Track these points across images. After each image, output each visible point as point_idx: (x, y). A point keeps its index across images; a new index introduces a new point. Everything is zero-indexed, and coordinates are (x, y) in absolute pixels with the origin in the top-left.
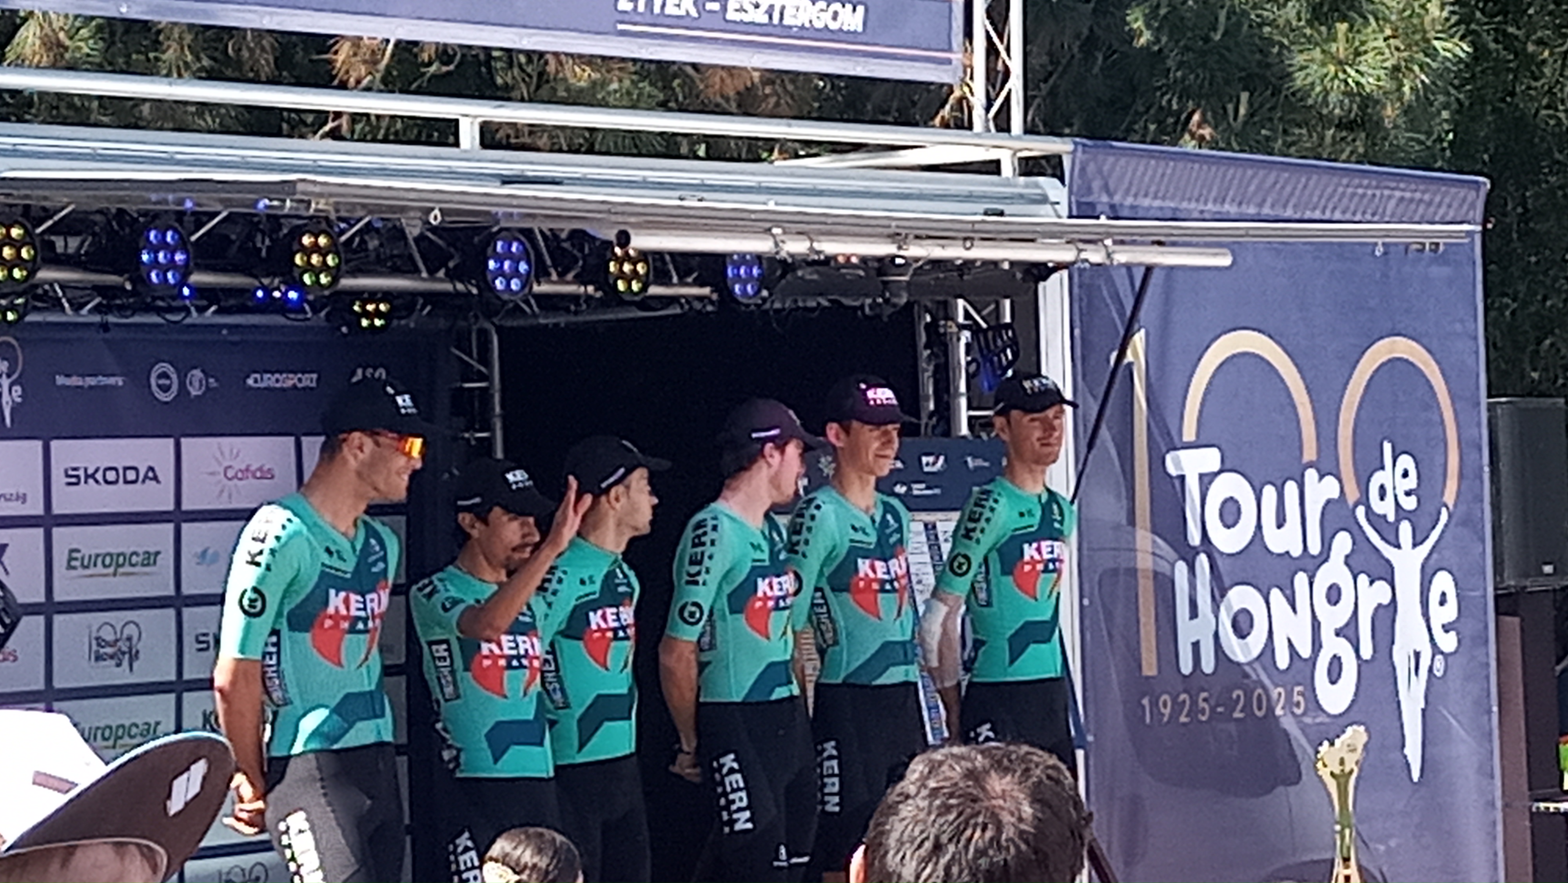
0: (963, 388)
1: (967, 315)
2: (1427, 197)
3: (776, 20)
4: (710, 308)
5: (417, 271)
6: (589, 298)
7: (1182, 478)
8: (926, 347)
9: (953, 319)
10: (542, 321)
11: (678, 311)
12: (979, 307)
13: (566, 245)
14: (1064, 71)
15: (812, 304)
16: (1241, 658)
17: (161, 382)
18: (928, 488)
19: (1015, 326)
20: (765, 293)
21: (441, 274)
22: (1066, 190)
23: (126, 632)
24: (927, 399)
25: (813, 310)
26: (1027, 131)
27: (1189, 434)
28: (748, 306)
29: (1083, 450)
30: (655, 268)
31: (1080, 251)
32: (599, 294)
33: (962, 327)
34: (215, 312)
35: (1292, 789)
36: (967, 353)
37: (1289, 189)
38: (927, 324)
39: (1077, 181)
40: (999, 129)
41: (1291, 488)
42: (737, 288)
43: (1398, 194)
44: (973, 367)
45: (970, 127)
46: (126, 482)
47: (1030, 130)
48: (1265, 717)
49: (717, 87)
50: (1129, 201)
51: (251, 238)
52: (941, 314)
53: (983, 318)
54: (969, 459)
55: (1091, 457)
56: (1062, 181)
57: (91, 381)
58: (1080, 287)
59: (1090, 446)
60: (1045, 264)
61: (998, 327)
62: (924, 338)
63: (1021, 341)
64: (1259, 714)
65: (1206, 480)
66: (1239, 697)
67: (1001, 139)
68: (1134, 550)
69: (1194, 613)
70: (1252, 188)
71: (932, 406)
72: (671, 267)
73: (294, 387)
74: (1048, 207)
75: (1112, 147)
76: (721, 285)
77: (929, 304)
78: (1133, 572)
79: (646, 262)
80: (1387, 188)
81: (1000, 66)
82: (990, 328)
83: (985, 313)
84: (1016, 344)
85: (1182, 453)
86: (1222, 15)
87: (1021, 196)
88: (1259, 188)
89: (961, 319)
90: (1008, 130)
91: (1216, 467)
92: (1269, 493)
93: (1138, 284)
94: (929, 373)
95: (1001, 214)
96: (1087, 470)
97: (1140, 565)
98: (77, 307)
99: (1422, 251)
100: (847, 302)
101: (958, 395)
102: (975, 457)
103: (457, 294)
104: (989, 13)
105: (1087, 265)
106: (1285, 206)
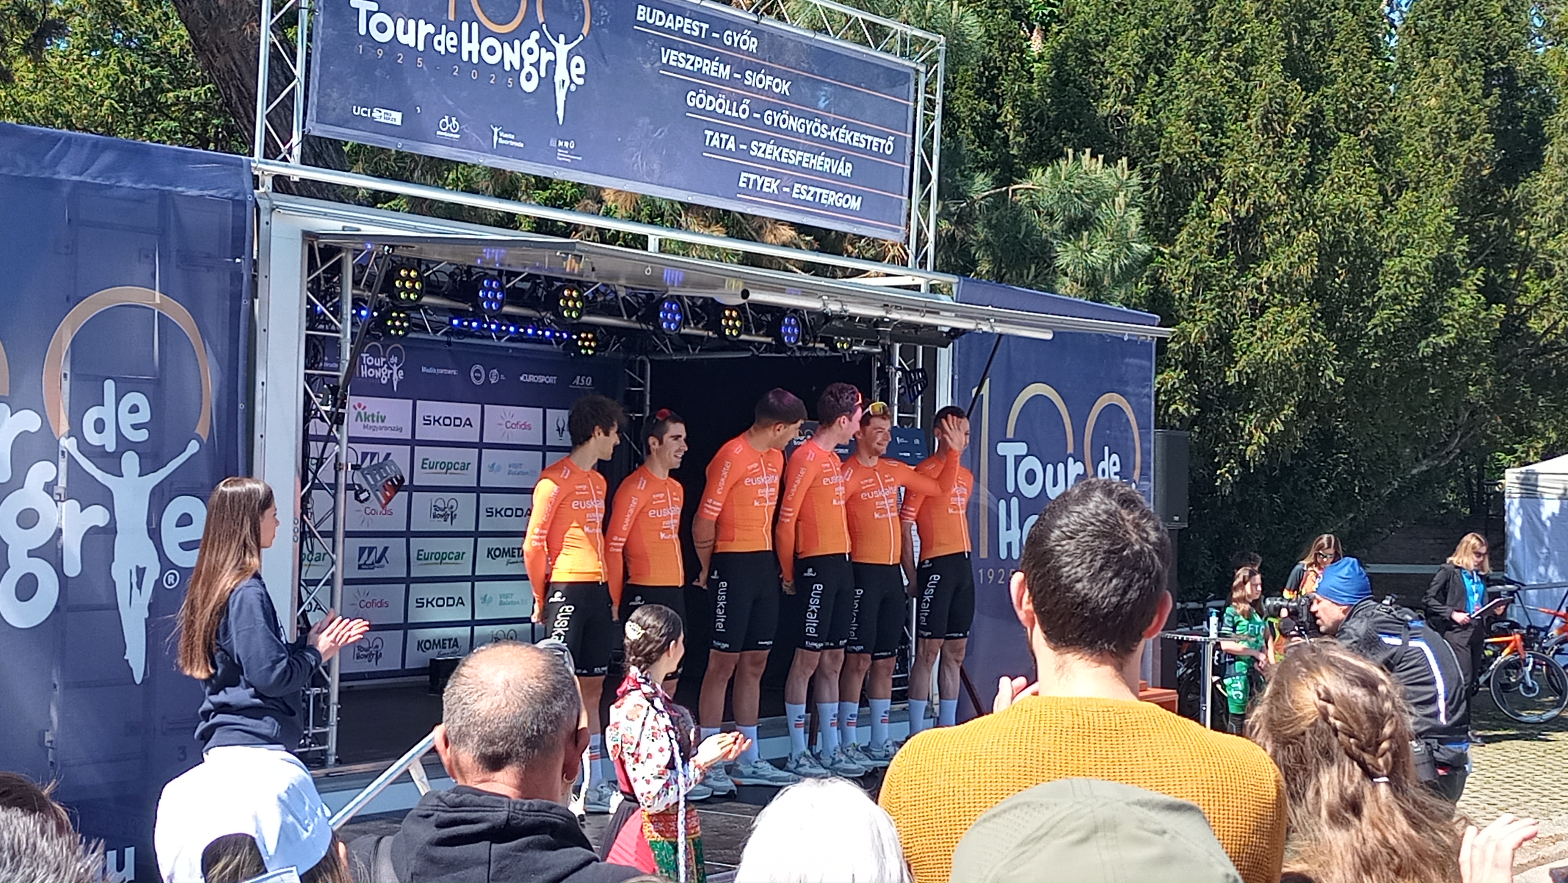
1: (900, 363)
3: (817, 200)
5: (621, 315)
7: (1005, 457)
9: (893, 365)
17: (476, 375)
19: (926, 370)
21: (634, 318)
27: (1010, 434)
33: (898, 369)
34: (506, 340)
36: (899, 384)
41: (1061, 466)
44: (902, 390)
45: (907, 267)
47: (936, 270)
52: (886, 362)
53: (908, 365)
56: (952, 298)
57: (440, 371)
61: (916, 371)
62: (877, 374)
65: (1018, 459)
67: (923, 273)
69: (1009, 529)
73: (544, 382)
82: (911, 372)
84: (926, 380)
85: (1006, 444)
89: (897, 365)
90: (926, 268)
92: (1050, 467)
97: (981, 502)
98: (435, 332)
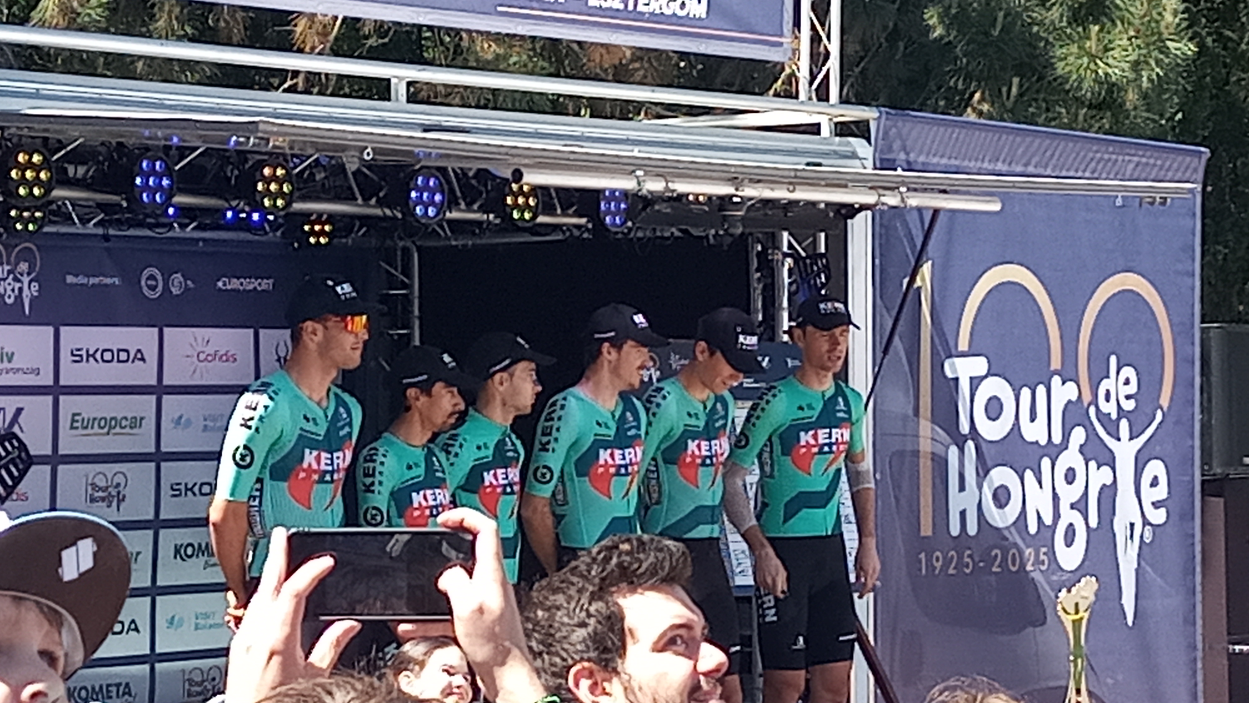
0: (785, 304)
1: (790, 246)
2: (1159, 162)
4: (585, 235)
5: (355, 199)
6: (489, 222)
7: (956, 379)
8: (757, 270)
9: (779, 248)
10: (454, 243)
11: (560, 237)
12: (800, 239)
13: (474, 182)
14: (874, 56)
15: (667, 234)
16: (1001, 525)
17: (149, 282)
18: (756, 382)
19: (828, 255)
20: (630, 224)
21: (373, 201)
22: (871, 149)
23: (116, 480)
24: (757, 311)
25: (668, 238)
26: (842, 102)
27: (963, 346)
28: (617, 233)
29: (879, 355)
30: (543, 202)
31: (880, 196)
32: (498, 221)
33: (786, 255)
34: (194, 229)
35: (1038, 629)
36: (790, 277)
37: (1048, 154)
38: (759, 253)
39: (880, 142)
40: (819, 99)
41: (1040, 390)
42: (608, 219)
43: (1136, 159)
44: (794, 287)
45: (797, 97)
46: (119, 361)
47: (844, 101)
48: (1017, 572)
49: (598, 61)
50: (922, 159)
51: (222, 168)
52: (770, 244)
53: (803, 249)
54: (789, 360)
55: (885, 361)
56: (869, 142)
57: (93, 281)
58: (881, 225)
59: (886, 351)
60: (852, 205)
61: (815, 256)
62: (755, 264)
63: (832, 267)
64: (1014, 569)
65: (975, 382)
66: (996, 556)
67: (822, 107)
68: (917, 436)
69: (962, 488)
70: (1020, 151)
71: (760, 318)
72: (556, 201)
73: (255, 288)
74: (857, 162)
75: (908, 115)
76: (595, 216)
77: (760, 236)
78: (916, 453)
79: (536, 196)
80: (1128, 154)
81: (822, 49)
82: (808, 257)
83: (804, 245)
84: (829, 270)
85: (957, 360)
86: (1001, 14)
87: (835, 152)
88: (1024, 153)
89: (785, 249)
90: (827, 100)
91: (984, 372)
92: (1026, 393)
93: (927, 225)
94: (759, 291)
95: (819, 165)
96: (882, 373)
97: (921, 448)
98: (84, 221)
99: (1152, 204)
100: (695, 232)
101: (781, 308)
102: (794, 358)
103: (385, 218)
104: (814, 8)
105: (886, 208)
106: (1046, 167)
